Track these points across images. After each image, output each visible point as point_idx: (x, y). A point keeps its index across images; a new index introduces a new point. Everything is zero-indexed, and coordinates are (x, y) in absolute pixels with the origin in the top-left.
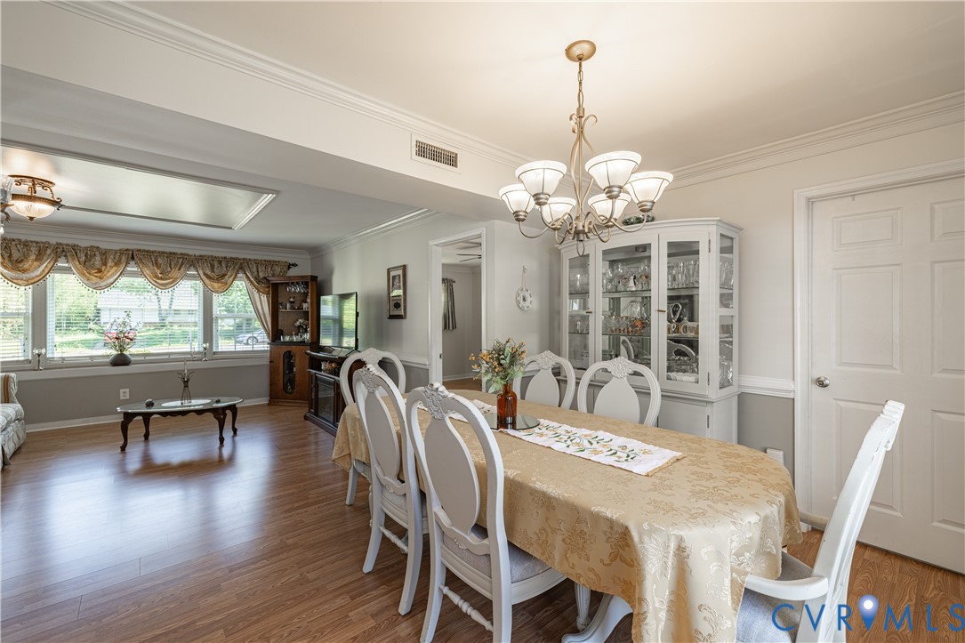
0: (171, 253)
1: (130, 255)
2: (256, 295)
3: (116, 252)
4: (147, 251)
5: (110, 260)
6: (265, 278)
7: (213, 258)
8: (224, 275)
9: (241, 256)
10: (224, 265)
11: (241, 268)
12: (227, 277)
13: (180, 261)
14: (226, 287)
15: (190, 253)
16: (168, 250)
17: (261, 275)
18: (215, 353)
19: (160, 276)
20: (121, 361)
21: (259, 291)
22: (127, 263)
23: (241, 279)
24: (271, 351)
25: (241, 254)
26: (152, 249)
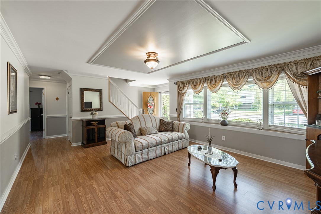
0: (240, 71)
1: (224, 76)
2: (297, 87)
3: (219, 76)
4: (230, 73)
5: (217, 80)
6: (302, 73)
7: (262, 68)
8: (270, 77)
9: (282, 62)
10: (269, 71)
11: (283, 69)
12: (271, 78)
13: (245, 74)
14: (272, 84)
15: (250, 68)
16: (239, 70)
17: (300, 71)
18: (270, 126)
19: (235, 83)
20: (224, 123)
21: (298, 84)
22: (223, 80)
23: (283, 78)
24: (307, 130)
25: (282, 60)
26: (232, 71)
